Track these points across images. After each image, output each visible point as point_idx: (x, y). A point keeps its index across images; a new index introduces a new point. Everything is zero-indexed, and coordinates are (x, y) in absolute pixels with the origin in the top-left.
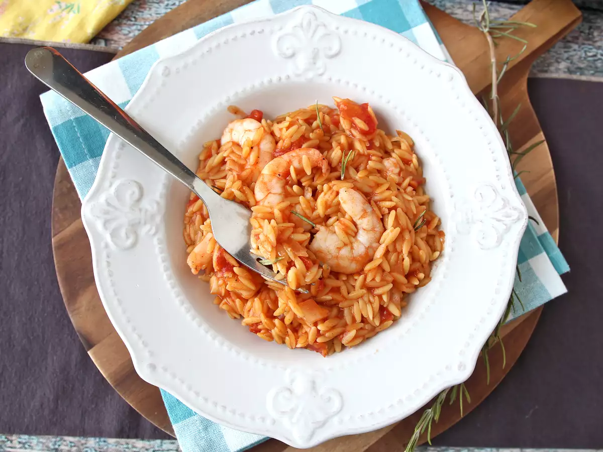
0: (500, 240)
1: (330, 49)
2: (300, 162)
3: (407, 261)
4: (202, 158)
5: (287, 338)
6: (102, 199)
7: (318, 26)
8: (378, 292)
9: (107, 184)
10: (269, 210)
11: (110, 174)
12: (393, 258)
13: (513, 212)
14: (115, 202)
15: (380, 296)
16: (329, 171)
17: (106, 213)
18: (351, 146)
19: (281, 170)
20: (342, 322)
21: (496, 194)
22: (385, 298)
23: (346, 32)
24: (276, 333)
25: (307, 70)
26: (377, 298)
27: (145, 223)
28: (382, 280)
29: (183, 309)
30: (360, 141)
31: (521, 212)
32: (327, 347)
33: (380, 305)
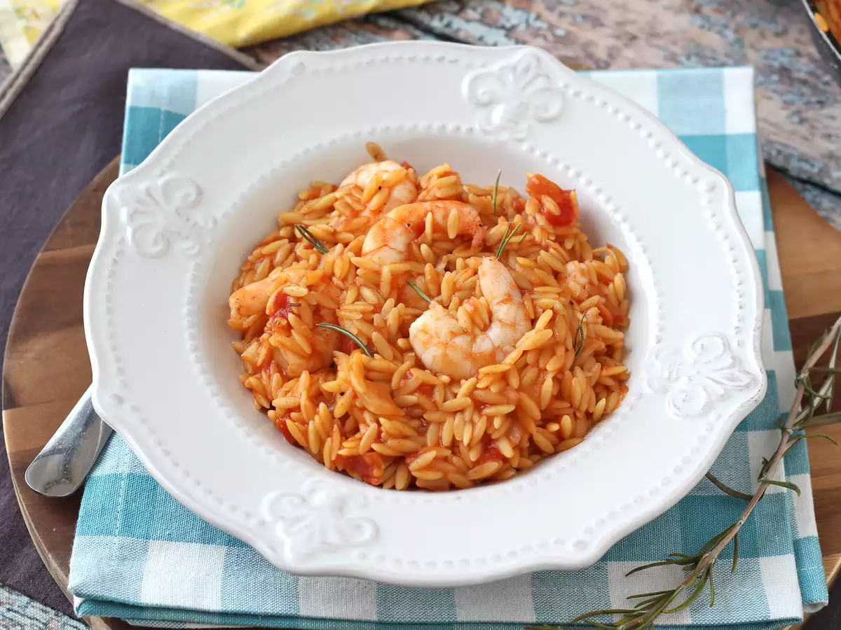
0: (708, 407)
1: (546, 110)
2: (446, 217)
3: (548, 386)
4: (303, 196)
5: (329, 440)
6: (142, 186)
7: (538, 75)
8: (489, 411)
9: (157, 171)
10: (376, 267)
11: (166, 161)
12: (530, 374)
13: (742, 376)
14: (159, 196)
15: (490, 419)
16: (481, 249)
17: (140, 202)
18: (527, 229)
19: (414, 219)
20: (420, 439)
21: (725, 349)
22: (497, 423)
23: (577, 94)
24: (315, 428)
25: (502, 128)
26: (484, 419)
27: (187, 238)
28: (501, 393)
29: (192, 356)
30: (543, 229)
31: (754, 379)
32: (383, 467)
33: (485, 432)
